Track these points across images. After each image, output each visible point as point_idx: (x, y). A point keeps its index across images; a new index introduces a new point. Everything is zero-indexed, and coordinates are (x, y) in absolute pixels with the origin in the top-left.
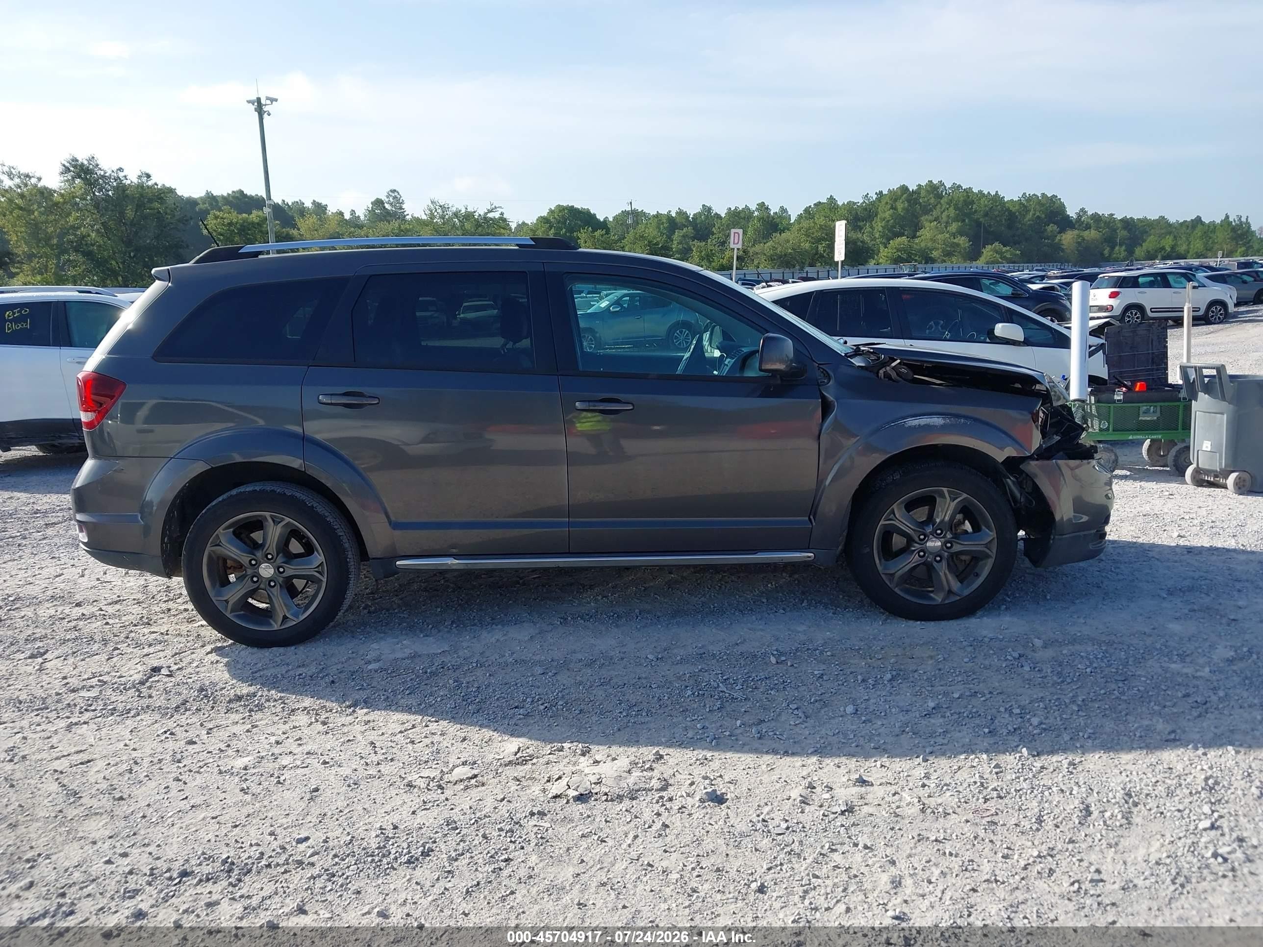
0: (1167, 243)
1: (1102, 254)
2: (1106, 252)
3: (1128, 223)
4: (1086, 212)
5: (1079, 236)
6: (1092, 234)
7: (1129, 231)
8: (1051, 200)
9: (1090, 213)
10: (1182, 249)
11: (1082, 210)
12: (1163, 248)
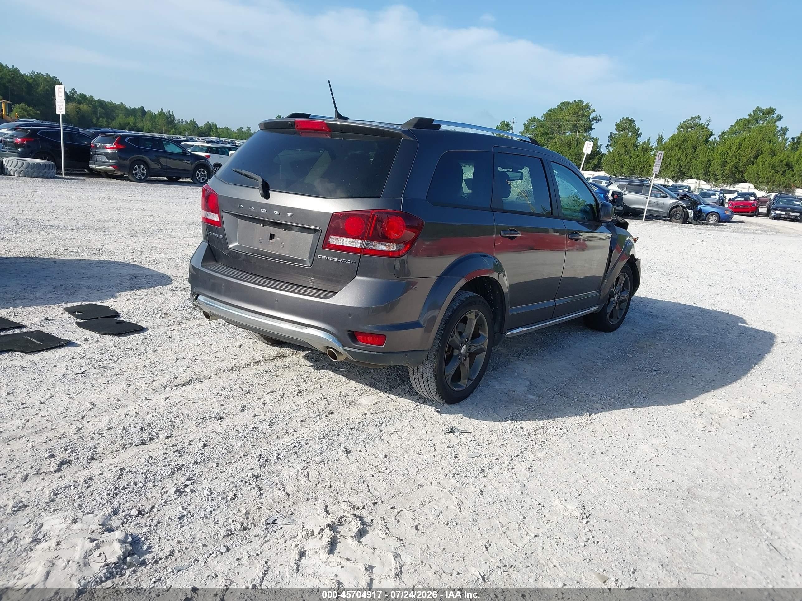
0: (131, 120)
1: (92, 122)
2: (94, 120)
3: (101, 103)
4: (76, 92)
5: (77, 107)
6: (84, 107)
7: (103, 108)
8: (53, 79)
9: (79, 93)
10: (140, 125)
11: (73, 90)
12: (129, 123)
